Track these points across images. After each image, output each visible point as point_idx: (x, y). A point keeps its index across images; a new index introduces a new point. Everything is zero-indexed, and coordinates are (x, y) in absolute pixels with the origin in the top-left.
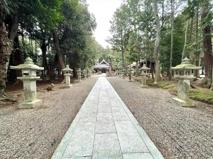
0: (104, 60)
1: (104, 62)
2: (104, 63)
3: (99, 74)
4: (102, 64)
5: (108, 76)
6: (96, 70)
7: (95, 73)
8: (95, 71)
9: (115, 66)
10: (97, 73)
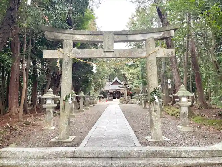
0: (116, 78)
1: (116, 80)
2: (117, 83)
3: (109, 100)
4: (113, 84)
5: (123, 103)
6: (105, 95)
7: (103, 98)
8: (103, 96)
9: (135, 86)
10: (105, 99)
